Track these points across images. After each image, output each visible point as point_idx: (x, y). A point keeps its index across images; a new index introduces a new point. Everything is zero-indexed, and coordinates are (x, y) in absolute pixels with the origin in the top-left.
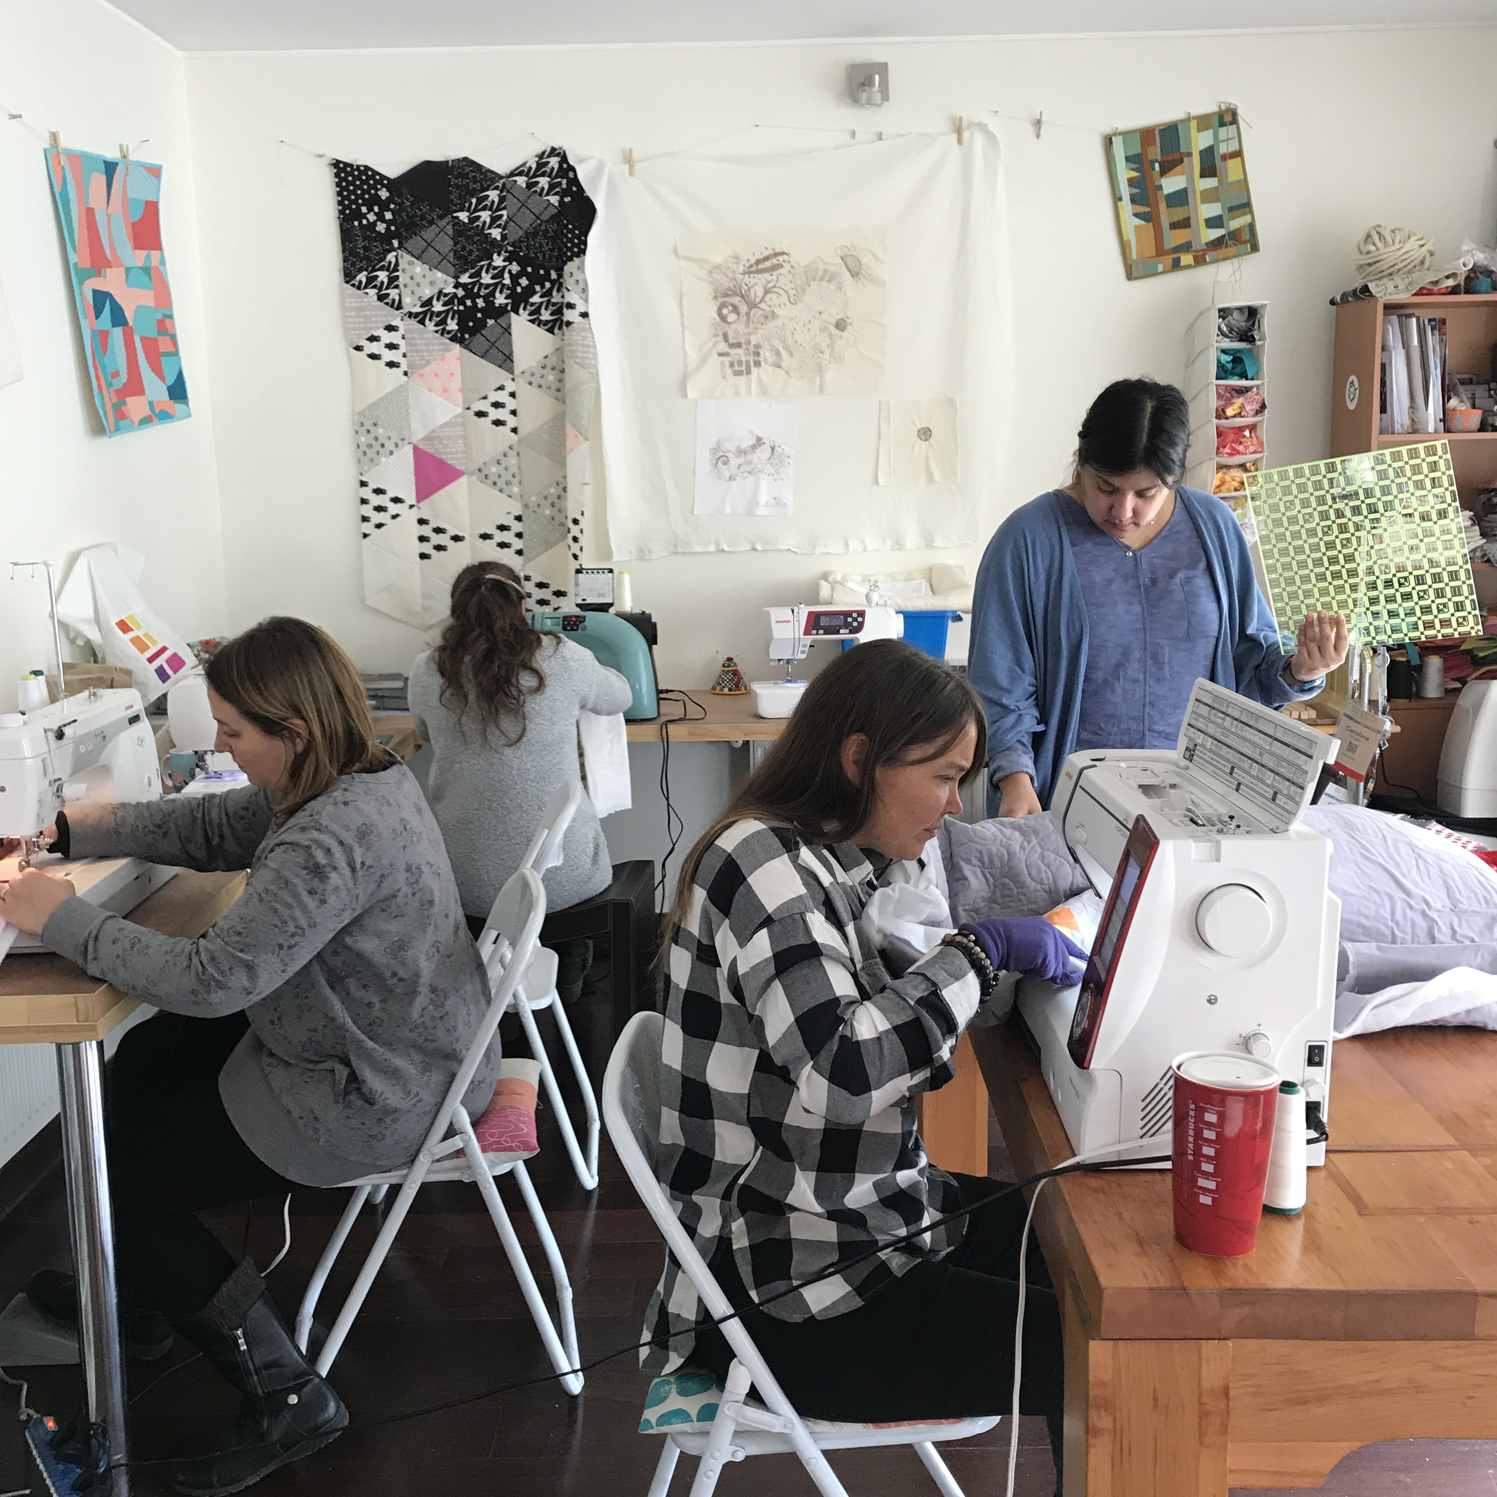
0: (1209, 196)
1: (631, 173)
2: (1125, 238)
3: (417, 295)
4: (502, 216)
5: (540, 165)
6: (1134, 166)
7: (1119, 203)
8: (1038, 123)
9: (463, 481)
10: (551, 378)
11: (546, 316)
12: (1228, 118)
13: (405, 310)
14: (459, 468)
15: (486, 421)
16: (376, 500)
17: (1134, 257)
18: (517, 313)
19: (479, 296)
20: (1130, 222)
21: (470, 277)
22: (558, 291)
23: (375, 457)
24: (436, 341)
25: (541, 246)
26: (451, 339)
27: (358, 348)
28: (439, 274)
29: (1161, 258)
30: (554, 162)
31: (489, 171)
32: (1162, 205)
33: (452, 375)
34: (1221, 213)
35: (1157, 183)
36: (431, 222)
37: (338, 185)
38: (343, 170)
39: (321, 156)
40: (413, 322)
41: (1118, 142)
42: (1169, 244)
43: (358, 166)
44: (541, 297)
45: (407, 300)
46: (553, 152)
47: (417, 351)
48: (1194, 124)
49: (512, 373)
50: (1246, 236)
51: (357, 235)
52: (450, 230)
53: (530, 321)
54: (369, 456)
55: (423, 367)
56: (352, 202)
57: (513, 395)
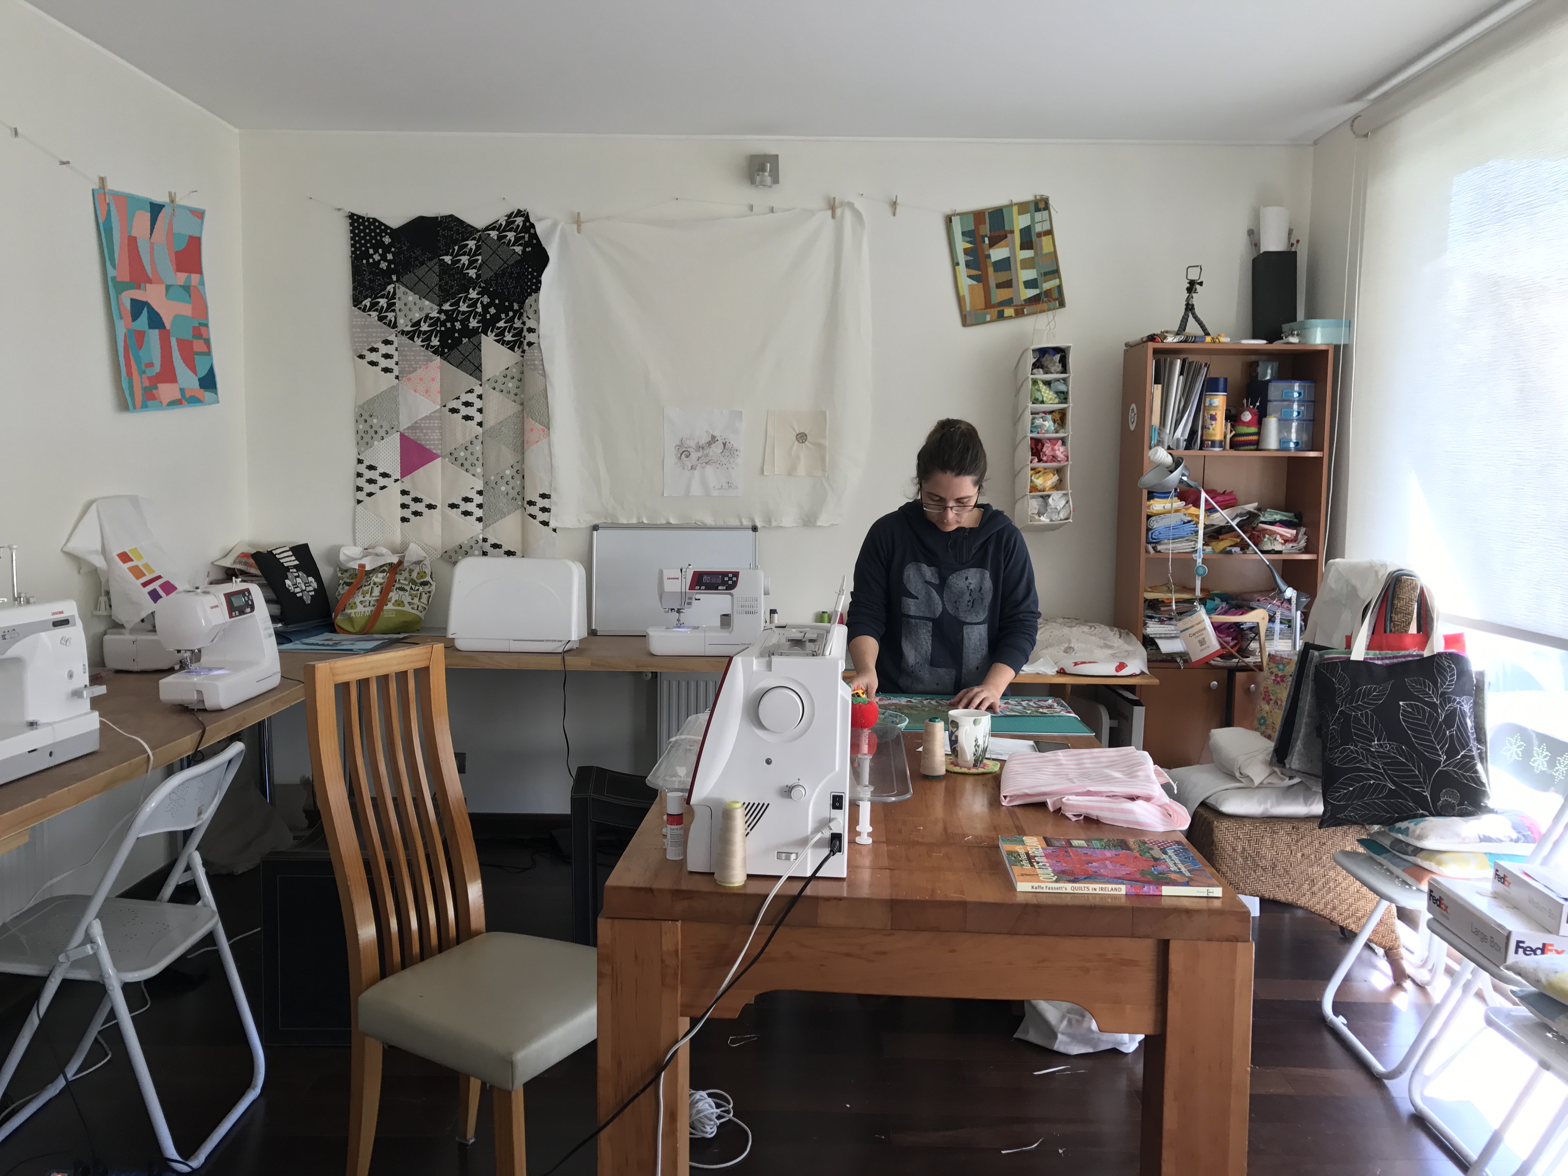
0: (1027, 264)
1: (579, 231)
2: (961, 294)
3: (409, 317)
4: (478, 260)
5: (509, 222)
6: (969, 239)
7: (957, 267)
8: (894, 204)
9: (438, 461)
10: (510, 385)
11: (508, 337)
12: (1042, 205)
13: (399, 329)
14: (435, 451)
15: (458, 416)
16: (369, 474)
17: (968, 309)
18: (487, 335)
19: (457, 321)
20: (965, 282)
21: (450, 306)
22: (519, 319)
23: (369, 440)
24: (422, 353)
25: (507, 283)
26: (433, 352)
27: (362, 357)
28: (427, 303)
29: (989, 310)
30: (519, 221)
31: (469, 225)
32: (991, 270)
33: (433, 380)
34: (1035, 276)
35: (986, 253)
36: (422, 263)
37: (352, 232)
38: (357, 221)
39: (339, 209)
40: (405, 339)
41: (956, 221)
42: (995, 300)
43: (368, 219)
44: (505, 323)
45: (401, 321)
46: (519, 213)
47: (407, 360)
48: (1015, 209)
49: (481, 381)
50: (1056, 295)
51: (365, 271)
52: (437, 269)
53: (496, 340)
54: (365, 440)
55: (411, 372)
56: (362, 245)
57: (480, 397)
